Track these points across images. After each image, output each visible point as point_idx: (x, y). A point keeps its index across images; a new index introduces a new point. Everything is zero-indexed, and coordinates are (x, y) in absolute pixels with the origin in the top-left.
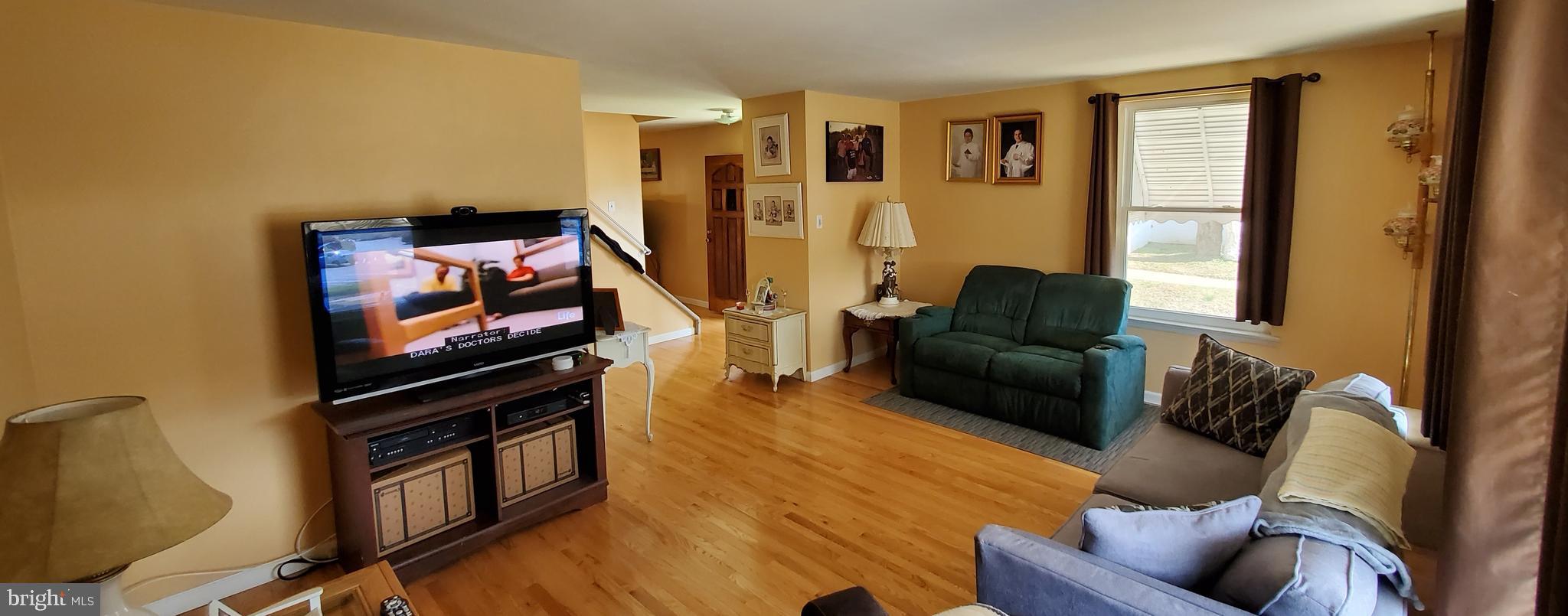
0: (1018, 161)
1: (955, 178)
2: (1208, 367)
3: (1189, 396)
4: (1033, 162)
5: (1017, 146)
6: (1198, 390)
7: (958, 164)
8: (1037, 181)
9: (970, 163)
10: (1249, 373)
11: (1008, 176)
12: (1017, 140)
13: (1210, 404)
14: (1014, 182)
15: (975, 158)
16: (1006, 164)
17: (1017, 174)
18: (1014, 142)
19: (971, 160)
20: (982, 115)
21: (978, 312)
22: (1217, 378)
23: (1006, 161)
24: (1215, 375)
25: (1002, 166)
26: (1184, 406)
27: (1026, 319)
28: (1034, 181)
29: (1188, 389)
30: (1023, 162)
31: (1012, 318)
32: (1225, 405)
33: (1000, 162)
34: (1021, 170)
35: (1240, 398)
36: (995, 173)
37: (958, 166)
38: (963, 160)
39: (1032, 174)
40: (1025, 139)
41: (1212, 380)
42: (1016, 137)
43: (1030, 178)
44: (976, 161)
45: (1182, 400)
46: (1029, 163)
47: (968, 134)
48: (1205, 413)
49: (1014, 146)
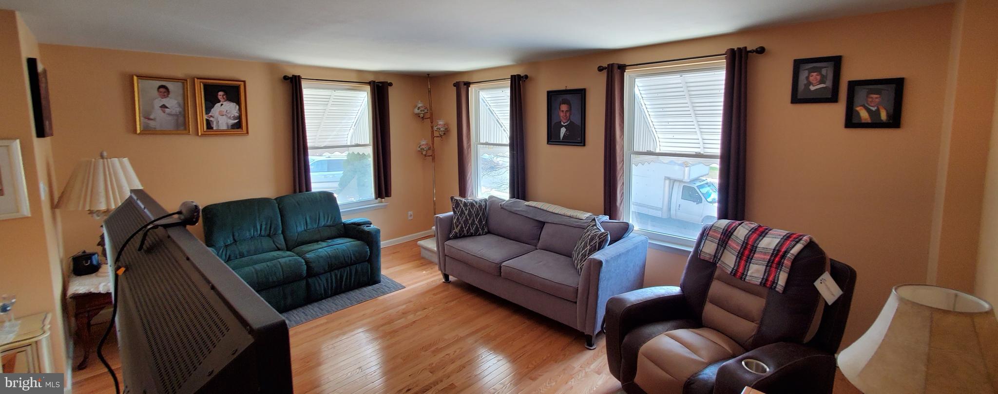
0: (224, 117)
1: (147, 131)
2: (462, 208)
3: (462, 222)
4: (240, 117)
5: (222, 105)
6: (464, 219)
7: (152, 117)
8: (245, 132)
9: (170, 118)
10: (475, 206)
11: (214, 128)
12: (222, 100)
13: (470, 222)
14: (221, 133)
15: (174, 112)
16: (211, 119)
17: (223, 127)
18: (219, 101)
19: (169, 114)
20: (180, 74)
21: (235, 241)
22: (467, 211)
23: (211, 116)
24: (466, 210)
25: (207, 120)
26: (462, 227)
27: (280, 232)
28: (242, 132)
29: (460, 220)
30: (230, 118)
31: (269, 236)
32: (474, 220)
33: (205, 117)
34: (227, 124)
35: (477, 215)
36: (202, 127)
37: (152, 120)
38: (157, 113)
39: (238, 125)
40: (230, 99)
41: (467, 213)
42: (220, 97)
43: (239, 130)
44: (177, 115)
45: (460, 225)
46: (235, 118)
47: (162, 90)
48: (469, 227)
49: (218, 105)
